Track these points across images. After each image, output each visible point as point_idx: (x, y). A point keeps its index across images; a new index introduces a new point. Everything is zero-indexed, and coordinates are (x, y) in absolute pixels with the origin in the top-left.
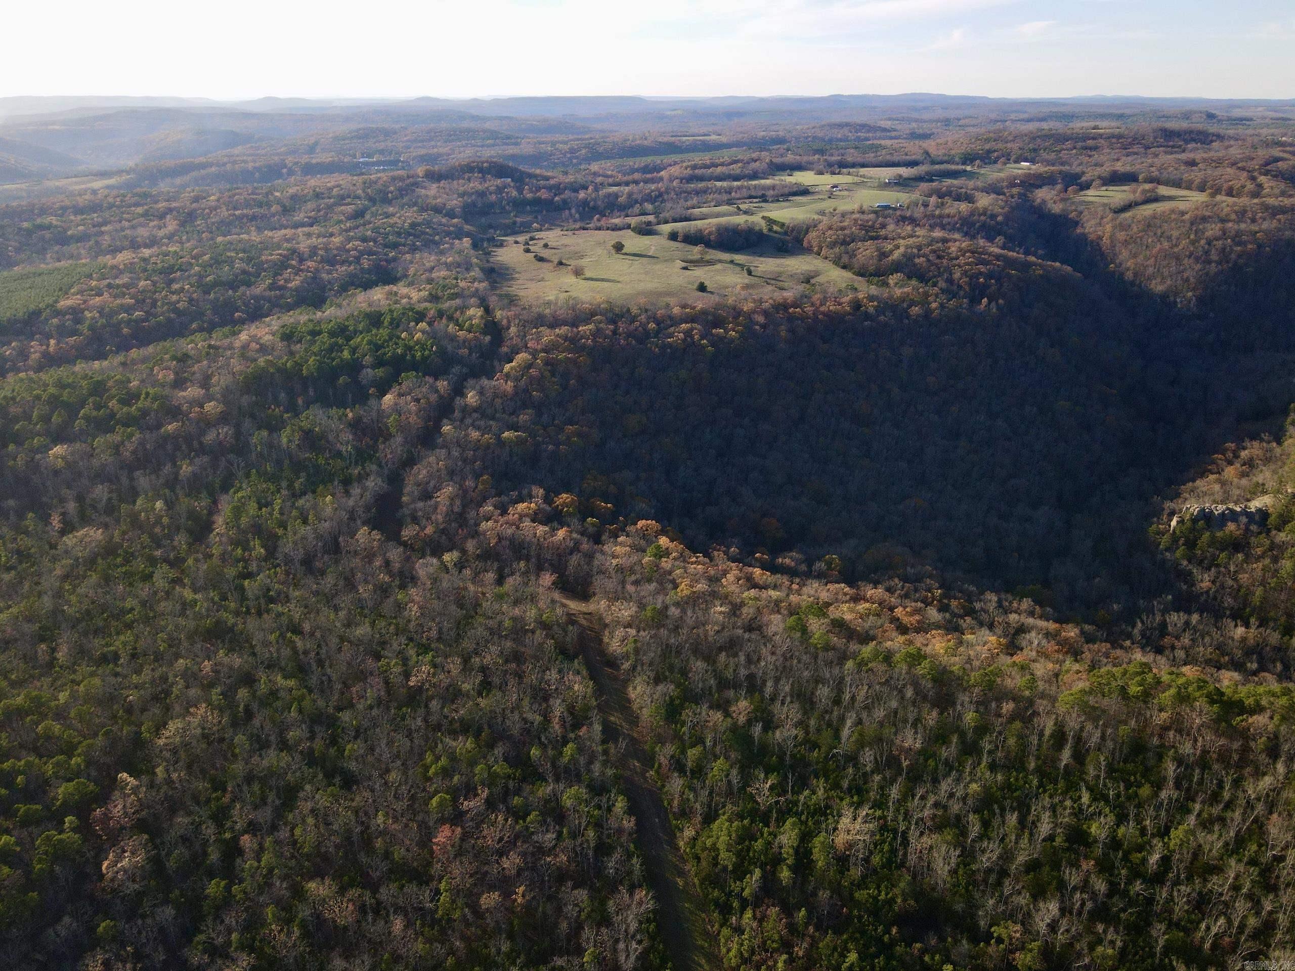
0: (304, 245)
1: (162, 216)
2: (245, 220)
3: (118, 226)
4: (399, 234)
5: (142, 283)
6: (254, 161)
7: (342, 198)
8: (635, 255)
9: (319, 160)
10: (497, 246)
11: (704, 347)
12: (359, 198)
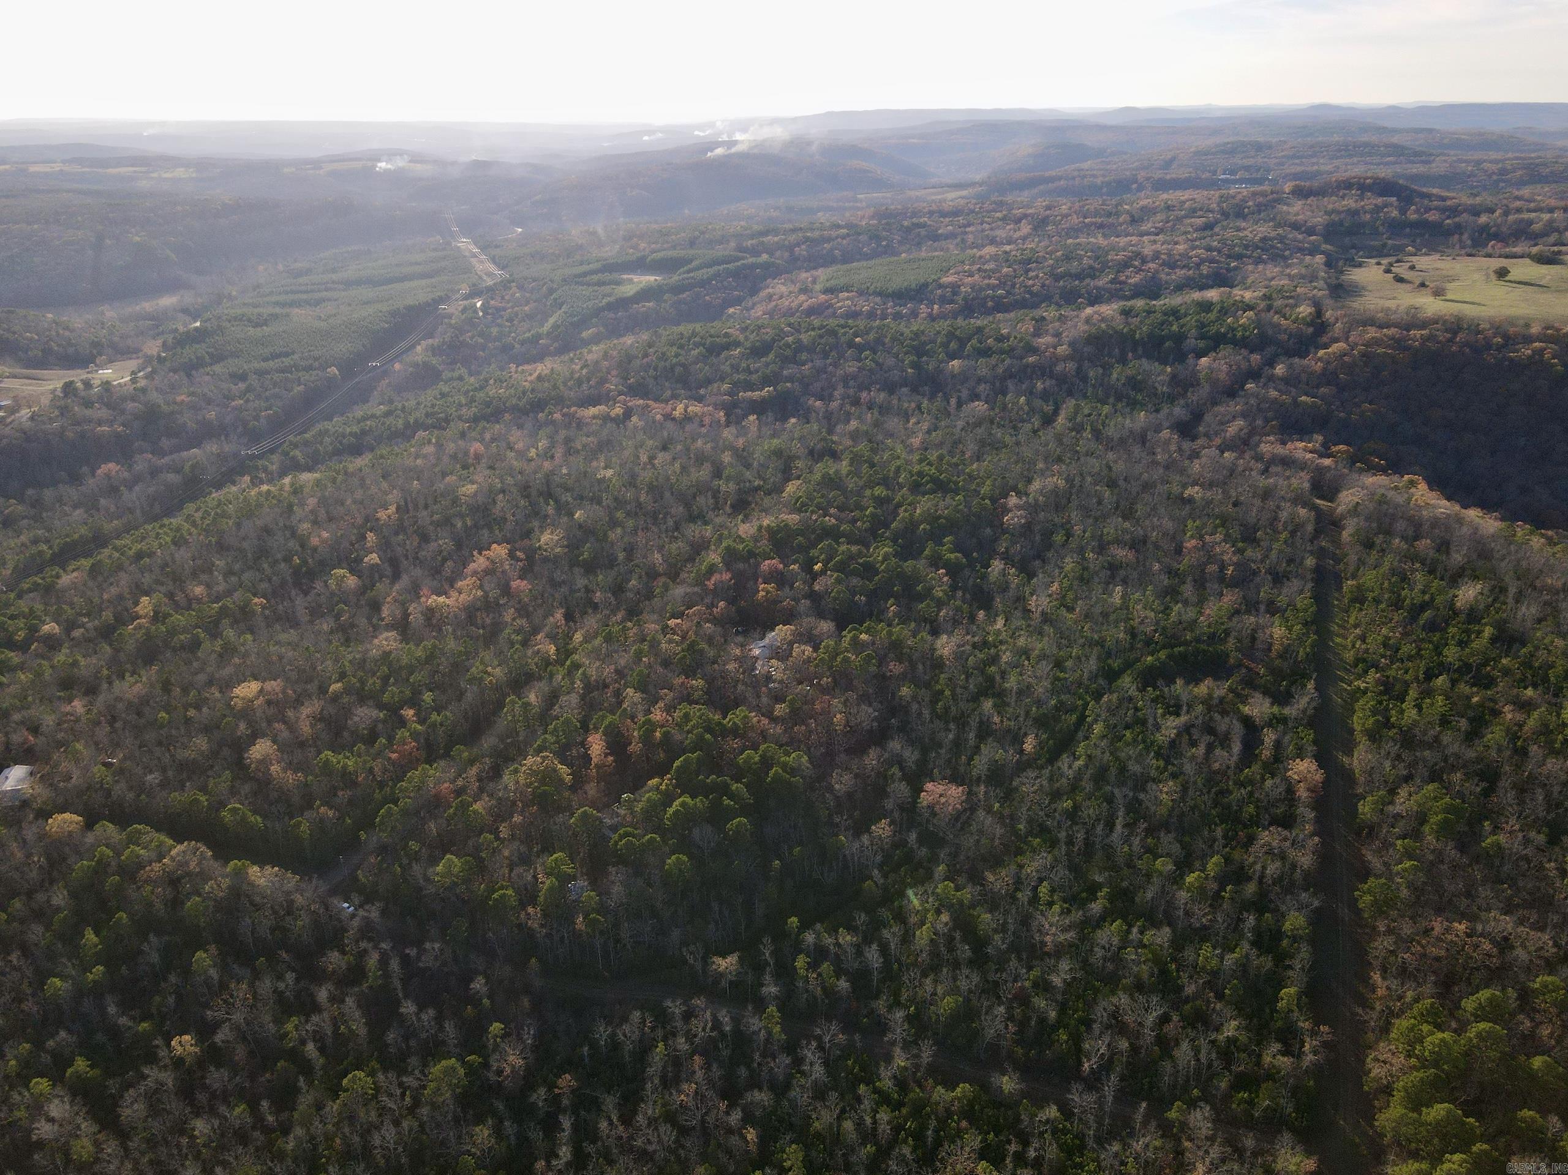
0: (1147, 251)
1: (1018, 221)
2: (1093, 228)
3: (979, 228)
4: (1246, 247)
5: (1005, 270)
6: (1104, 176)
7: (1194, 211)
8: (1519, 283)
9: (1174, 176)
10: (1355, 266)
11: (1553, 365)
12: (1212, 211)
